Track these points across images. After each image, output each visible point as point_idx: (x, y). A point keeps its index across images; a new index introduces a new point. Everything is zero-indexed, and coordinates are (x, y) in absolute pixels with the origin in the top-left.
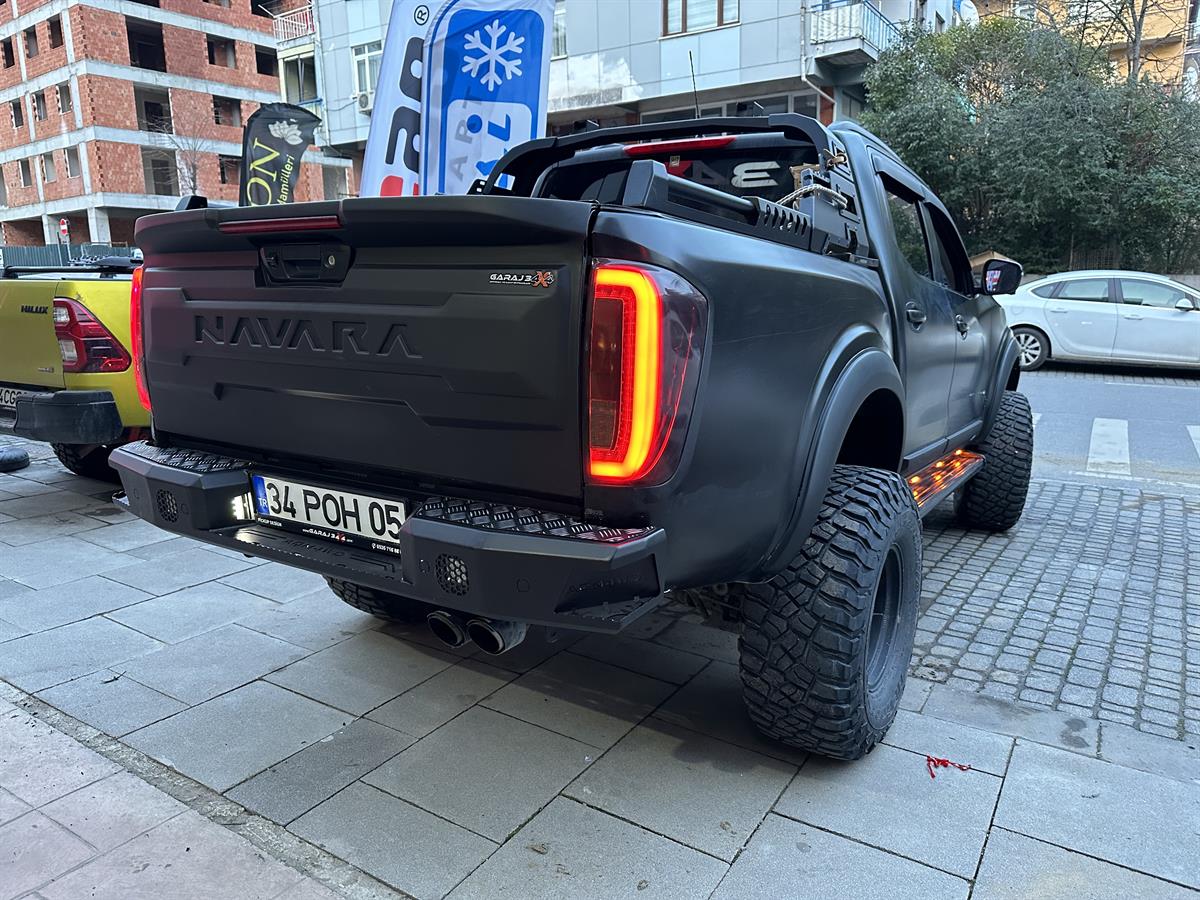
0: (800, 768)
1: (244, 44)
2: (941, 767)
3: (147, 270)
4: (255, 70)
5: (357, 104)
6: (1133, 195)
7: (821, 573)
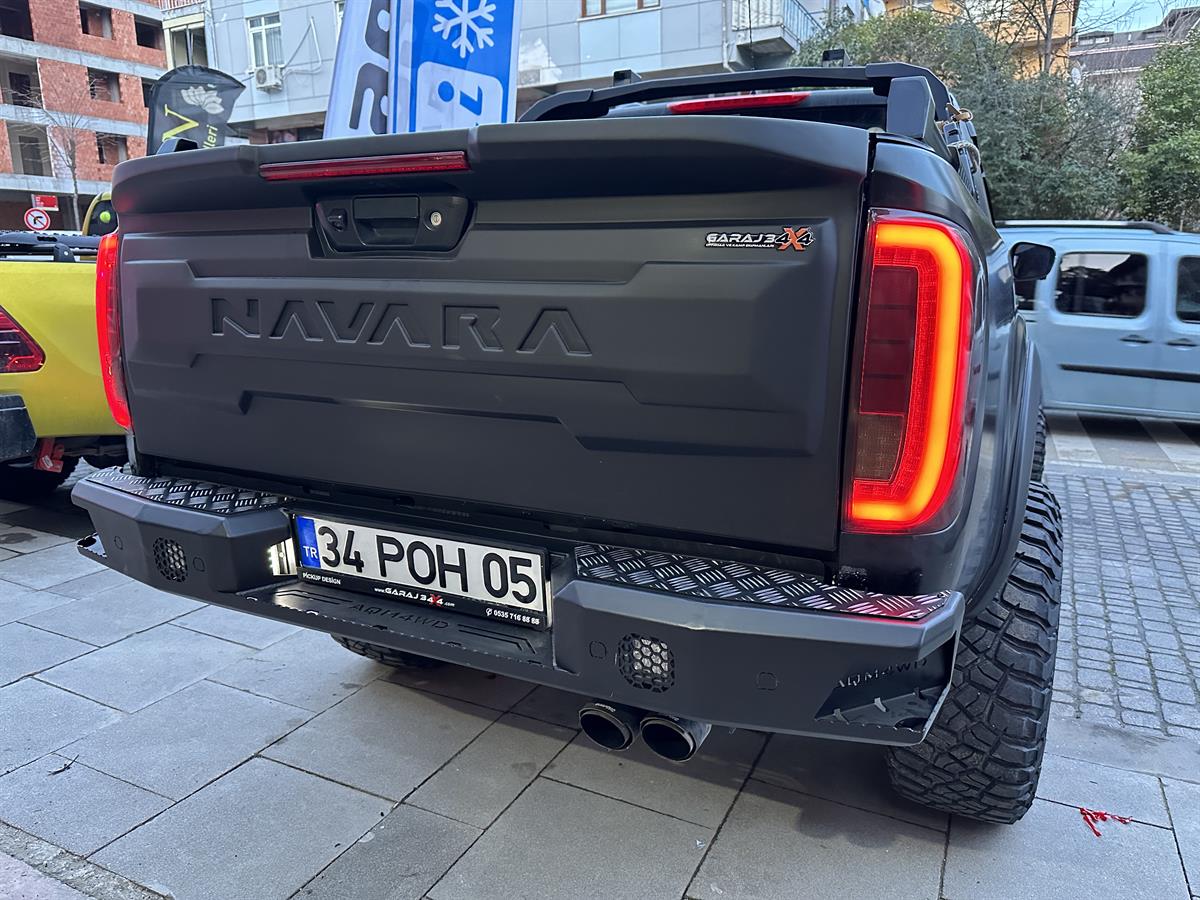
0: (948, 835)
1: (120, 13)
2: (1100, 821)
3: (126, 237)
4: (135, 42)
5: (254, 80)
6: (1048, 187)
7: (1004, 613)
